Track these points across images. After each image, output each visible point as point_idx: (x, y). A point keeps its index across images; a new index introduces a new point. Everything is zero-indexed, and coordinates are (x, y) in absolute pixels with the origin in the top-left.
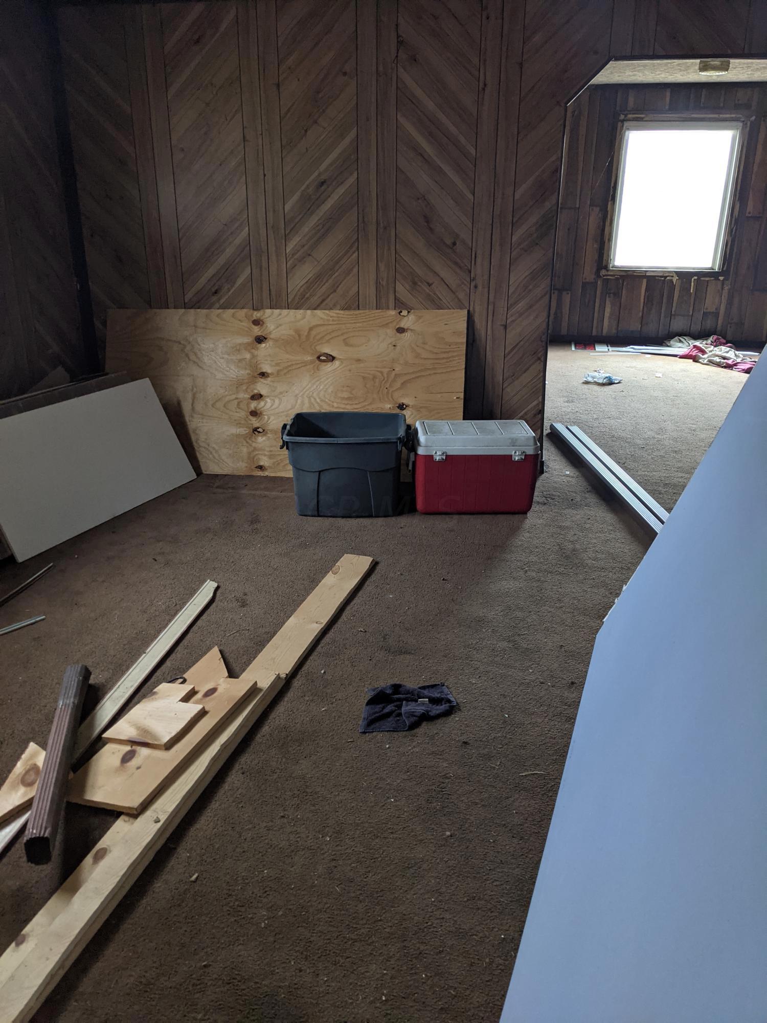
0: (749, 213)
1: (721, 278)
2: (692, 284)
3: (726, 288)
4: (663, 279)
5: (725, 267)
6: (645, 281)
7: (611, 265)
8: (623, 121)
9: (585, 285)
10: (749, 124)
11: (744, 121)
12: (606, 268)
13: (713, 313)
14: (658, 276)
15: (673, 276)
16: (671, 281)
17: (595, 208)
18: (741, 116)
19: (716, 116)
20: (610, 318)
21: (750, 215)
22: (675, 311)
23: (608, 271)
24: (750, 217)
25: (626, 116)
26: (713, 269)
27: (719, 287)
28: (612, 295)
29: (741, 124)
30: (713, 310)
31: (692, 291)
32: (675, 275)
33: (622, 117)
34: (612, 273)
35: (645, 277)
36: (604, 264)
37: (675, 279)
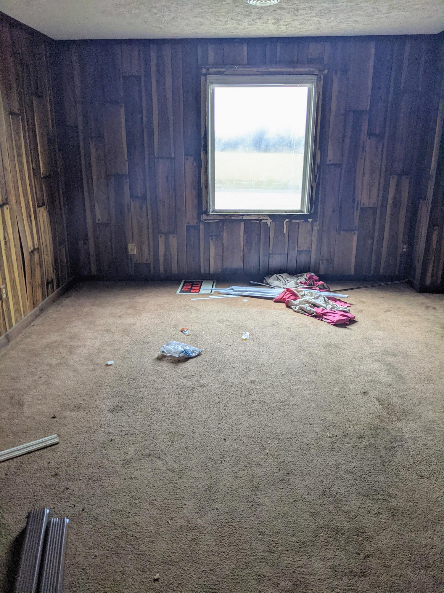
0: (330, 161)
1: (310, 220)
2: (285, 226)
3: (316, 228)
4: (258, 222)
5: (313, 210)
6: (242, 224)
7: (211, 210)
8: (205, 75)
9: (188, 228)
10: (322, 77)
11: (317, 75)
12: (206, 212)
13: (306, 251)
14: (253, 220)
15: (267, 220)
16: (266, 224)
17: (189, 157)
18: (314, 70)
19: (292, 70)
20: (215, 258)
21: (331, 163)
22: (272, 250)
23: (208, 215)
24: (330, 164)
25: (208, 69)
26: (303, 212)
27: (309, 228)
28: (214, 237)
29: (314, 78)
30: (305, 248)
31: (285, 233)
32: (268, 218)
33: (204, 71)
34: (211, 218)
35: (242, 220)
36: (204, 209)
37: (269, 221)
